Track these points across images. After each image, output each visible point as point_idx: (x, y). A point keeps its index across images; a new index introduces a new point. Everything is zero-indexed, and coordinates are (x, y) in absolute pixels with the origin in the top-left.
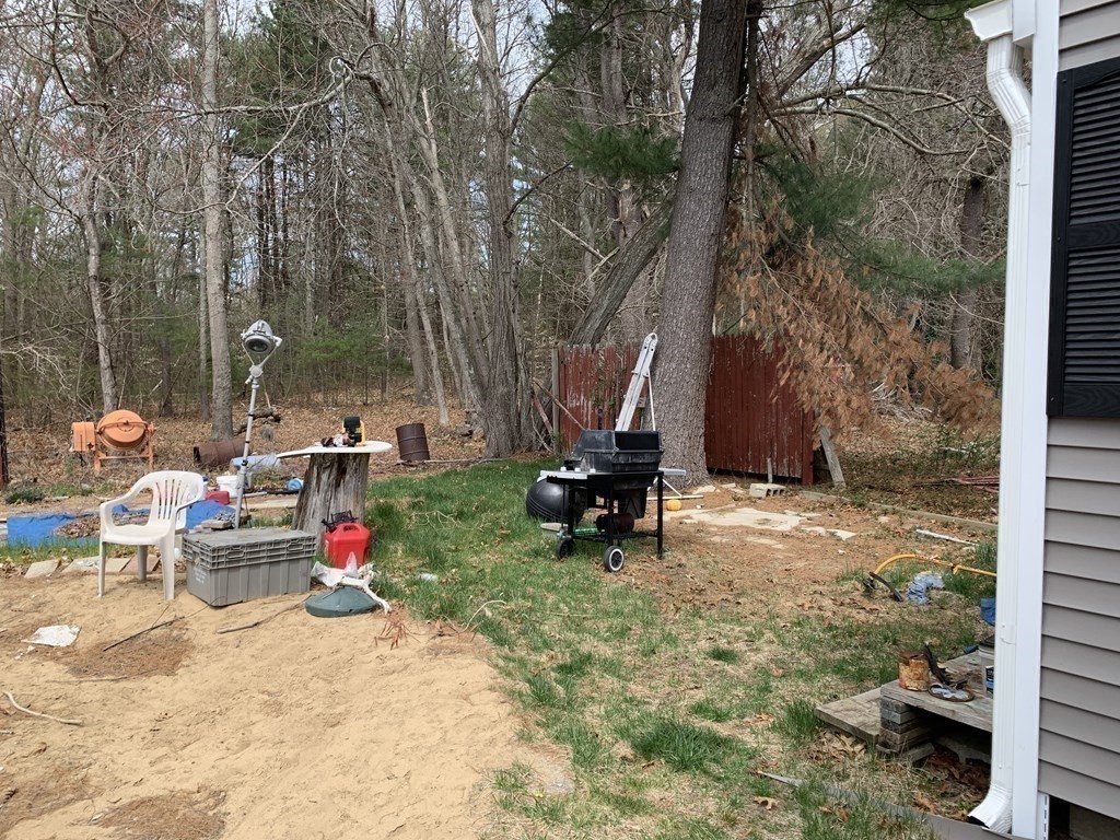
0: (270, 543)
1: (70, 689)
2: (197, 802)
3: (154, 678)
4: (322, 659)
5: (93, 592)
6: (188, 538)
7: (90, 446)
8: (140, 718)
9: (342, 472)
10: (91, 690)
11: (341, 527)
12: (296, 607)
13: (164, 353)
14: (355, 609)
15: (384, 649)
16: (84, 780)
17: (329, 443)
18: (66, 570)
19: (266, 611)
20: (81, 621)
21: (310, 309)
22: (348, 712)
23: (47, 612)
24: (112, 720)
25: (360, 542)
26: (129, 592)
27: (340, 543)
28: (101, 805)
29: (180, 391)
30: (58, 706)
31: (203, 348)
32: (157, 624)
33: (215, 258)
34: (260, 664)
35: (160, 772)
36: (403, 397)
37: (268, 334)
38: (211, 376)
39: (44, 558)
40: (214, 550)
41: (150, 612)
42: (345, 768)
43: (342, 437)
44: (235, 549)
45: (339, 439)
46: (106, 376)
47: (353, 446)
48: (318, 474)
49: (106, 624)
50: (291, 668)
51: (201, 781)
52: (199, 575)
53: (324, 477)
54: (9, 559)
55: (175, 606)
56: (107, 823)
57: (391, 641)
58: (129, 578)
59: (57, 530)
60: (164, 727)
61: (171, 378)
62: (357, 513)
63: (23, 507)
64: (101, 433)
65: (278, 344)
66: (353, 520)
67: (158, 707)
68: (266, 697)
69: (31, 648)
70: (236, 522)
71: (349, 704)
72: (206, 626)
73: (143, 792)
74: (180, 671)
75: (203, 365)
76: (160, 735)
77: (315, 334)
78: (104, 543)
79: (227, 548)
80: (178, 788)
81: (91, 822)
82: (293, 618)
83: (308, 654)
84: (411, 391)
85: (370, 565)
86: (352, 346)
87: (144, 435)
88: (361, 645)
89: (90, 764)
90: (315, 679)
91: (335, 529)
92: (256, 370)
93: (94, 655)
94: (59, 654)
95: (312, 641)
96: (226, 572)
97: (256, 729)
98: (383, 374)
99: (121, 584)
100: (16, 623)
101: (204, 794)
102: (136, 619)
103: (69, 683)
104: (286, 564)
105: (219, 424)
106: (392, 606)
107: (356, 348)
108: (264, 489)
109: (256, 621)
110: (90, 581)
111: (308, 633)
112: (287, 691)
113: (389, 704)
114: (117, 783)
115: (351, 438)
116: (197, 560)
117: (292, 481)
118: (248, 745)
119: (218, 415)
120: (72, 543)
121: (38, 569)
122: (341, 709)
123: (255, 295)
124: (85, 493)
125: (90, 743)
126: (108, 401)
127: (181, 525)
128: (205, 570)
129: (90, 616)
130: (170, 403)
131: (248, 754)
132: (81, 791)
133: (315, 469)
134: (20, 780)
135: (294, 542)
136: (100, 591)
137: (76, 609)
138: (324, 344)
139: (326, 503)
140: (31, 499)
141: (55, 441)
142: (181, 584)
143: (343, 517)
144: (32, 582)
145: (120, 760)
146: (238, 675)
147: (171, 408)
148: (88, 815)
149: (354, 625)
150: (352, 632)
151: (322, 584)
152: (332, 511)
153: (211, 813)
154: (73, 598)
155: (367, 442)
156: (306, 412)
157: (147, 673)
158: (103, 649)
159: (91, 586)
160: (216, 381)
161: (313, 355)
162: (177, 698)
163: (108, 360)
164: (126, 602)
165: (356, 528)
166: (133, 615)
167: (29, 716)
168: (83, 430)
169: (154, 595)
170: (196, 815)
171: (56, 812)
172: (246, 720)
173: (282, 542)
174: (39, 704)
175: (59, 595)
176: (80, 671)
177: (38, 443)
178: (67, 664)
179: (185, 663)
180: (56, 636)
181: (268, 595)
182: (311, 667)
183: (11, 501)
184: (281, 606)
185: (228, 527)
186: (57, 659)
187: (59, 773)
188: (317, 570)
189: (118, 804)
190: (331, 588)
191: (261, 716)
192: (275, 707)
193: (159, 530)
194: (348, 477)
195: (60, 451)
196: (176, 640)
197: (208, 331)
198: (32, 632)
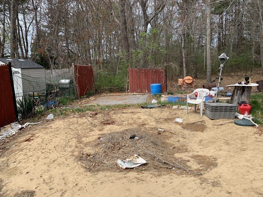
0: (225, 106)
1: (183, 131)
2: (210, 159)
3: (199, 132)
4: (239, 135)
5: (185, 113)
6: (206, 103)
7: (182, 84)
8: (197, 140)
9: (243, 91)
10: (186, 132)
11: (243, 105)
12: (231, 122)
13: (196, 64)
14: (248, 125)
15: (257, 136)
16: (187, 149)
17: (240, 83)
18: (180, 108)
19: (224, 122)
20: (184, 118)
21: (231, 51)
22: (247, 148)
23: (177, 116)
24: (191, 139)
25: (248, 109)
26: (192, 114)
27: (242, 109)
28: (191, 154)
29: (199, 72)
30: (180, 134)
31: (204, 62)
32: (199, 121)
33: (209, 40)
34: (223, 133)
35: (202, 151)
36: (258, 73)
37: (225, 56)
38: (206, 69)
39: (175, 105)
40: (212, 107)
41: (197, 118)
42: (248, 161)
43: (244, 82)
44: (217, 107)
45: (243, 83)
46: (185, 69)
47: (247, 84)
48: (237, 91)
49: (188, 120)
50: (231, 136)
51: (211, 155)
52: (208, 112)
53: (239, 92)
54: (169, 105)
55: (202, 118)
56: (192, 158)
57: (259, 134)
58: (192, 111)
59: (177, 100)
60: (202, 142)
61: (197, 69)
62: (247, 102)
63: (170, 95)
64: (184, 81)
65: (228, 59)
66: (246, 103)
67: (200, 138)
68: (225, 141)
69: (175, 122)
70: (215, 101)
71: (247, 147)
72: (210, 123)
73: (199, 154)
74: (204, 132)
75: (205, 66)
76: (201, 144)
77: (232, 58)
78: (188, 103)
79: (215, 106)
80: (206, 155)
81: (189, 156)
82: (231, 124)
83: (235, 133)
84: (260, 72)
85: (251, 115)
86: (243, 60)
87: (193, 82)
88: (250, 134)
89: (188, 146)
90: (237, 139)
91: (241, 105)
92: (222, 65)
93: (186, 125)
94: (180, 124)
95: (236, 130)
96: (214, 112)
97: (223, 147)
98: (252, 67)
99: (191, 112)
100: (172, 117)
101: (212, 158)
102: (194, 119)
103: (182, 130)
104: (229, 112)
105: (208, 80)
106: (259, 126)
107: (244, 60)
108: (220, 95)
109: (221, 124)
110: (185, 111)
111: (235, 129)
112: (230, 141)
113: (259, 149)
114: (193, 151)
115: (246, 82)
116: (208, 109)
117: (228, 93)
118: (221, 150)
119: (208, 78)
120: (180, 103)
121: (175, 107)
122: (245, 147)
123: (217, 49)
124: (181, 93)
125: (187, 142)
126: (185, 74)
127: (204, 101)
128: (209, 111)
129: (185, 117)
130: (197, 75)
131: (221, 152)
132: (186, 150)
133: (236, 90)
134: (175, 146)
135: (231, 107)
136: (187, 113)
137: (182, 116)
138: (235, 60)
139: (239, 98)
140: (172, 94)
141: (174, 83)
142: (204, 114)
143: (243, 102)
144: (174, 109)
145: (193, 147)
146: (218, 135)
147: (197, 76)
148: (188, 155)
149: (248, 129)
150: (247, 130)
151: (238, 118)
152: (240, 101)
153: (214, 162)
154: (182, 113)
155: (251, 84)
156: (229, 77)
157: (197, 131)
158: (188, 124)
159: (185, 112)
160: (208, 70)
161: (232, 63)
162: (204, 137)
163: (185, 66)
164: (192, 116)
165: (247, 105)
166: (194, 118)
167: (175, 134)
168: (180, 80)
169: (198, 115)
170: (211, 161)
171: (182, 153)
172: (220, 145)
173: (228, 106)
174: (177, 132)
175: (179, 112)
176: (184, 128)
177: (171, 83)
178: (181, 126)
179: (205, 130)
180: (179, 120)
181: (224, 119)
182: (236, 136)
183: (168, 94)
184: (227, 121)
185: (214, 102)
186: (180, 125)
187: (182, 146)
188: (236, 114)
189: (194, 155)
190: (240, 119)
191: (224, 145)
192: (227, 143)
193: (199, 101)
194: (245, 92)
195: (175, 85)
196: (203, 125)
197: (206, 58)
198: (175, 119)
